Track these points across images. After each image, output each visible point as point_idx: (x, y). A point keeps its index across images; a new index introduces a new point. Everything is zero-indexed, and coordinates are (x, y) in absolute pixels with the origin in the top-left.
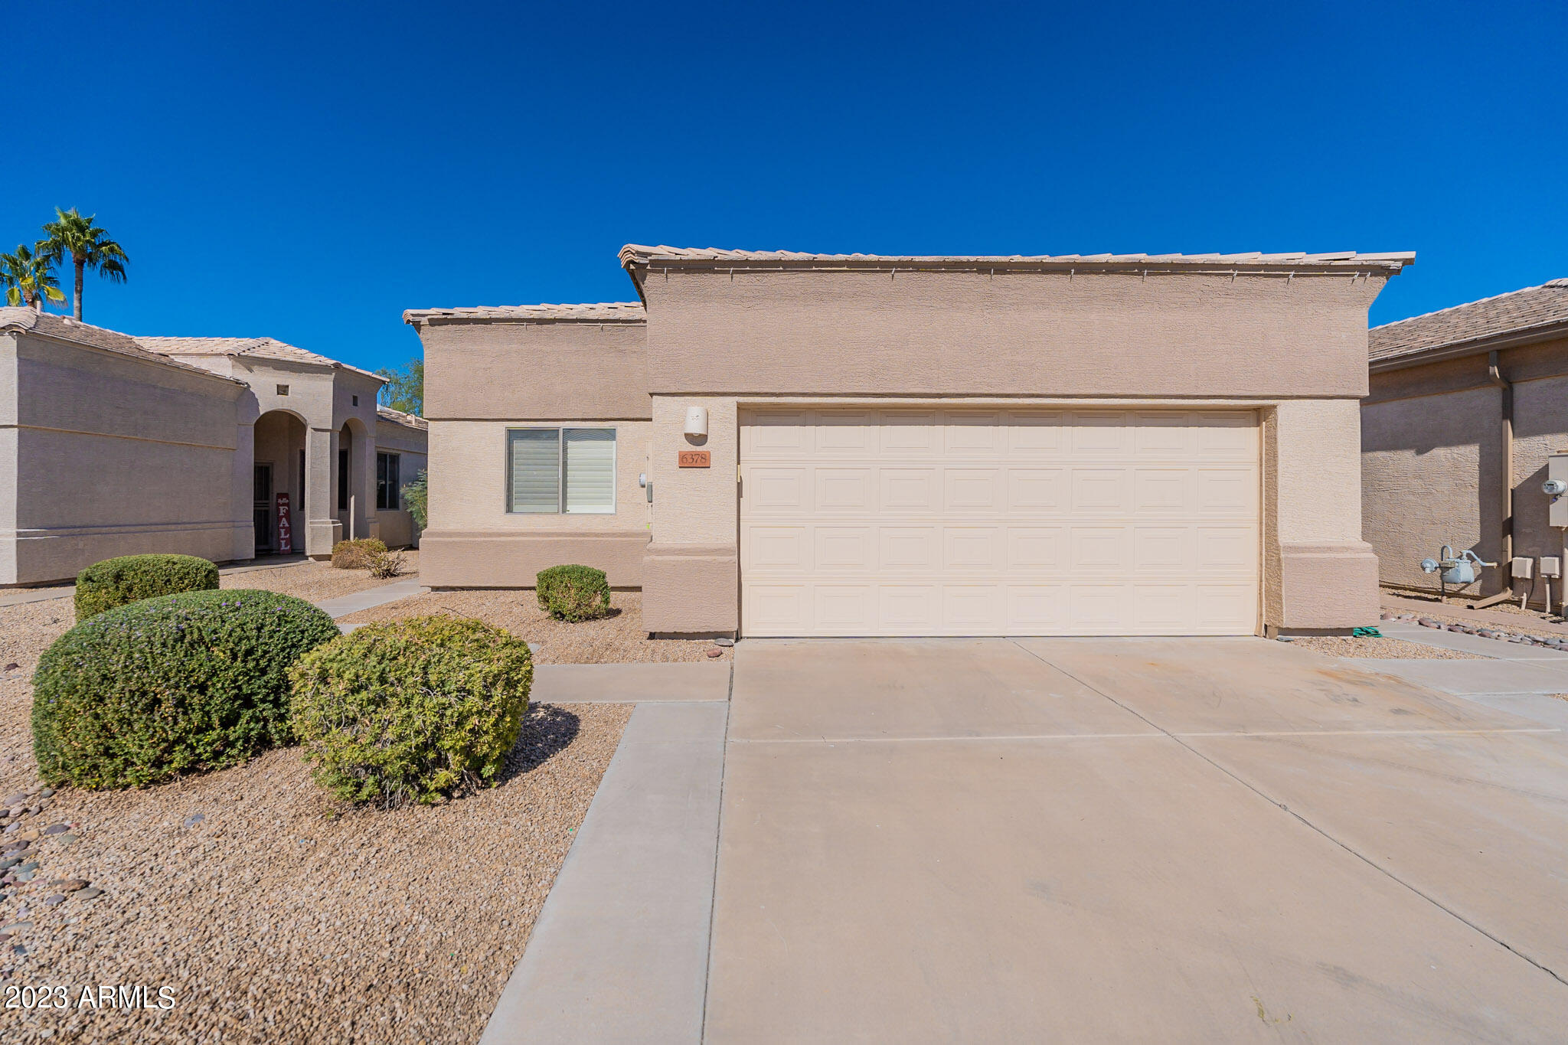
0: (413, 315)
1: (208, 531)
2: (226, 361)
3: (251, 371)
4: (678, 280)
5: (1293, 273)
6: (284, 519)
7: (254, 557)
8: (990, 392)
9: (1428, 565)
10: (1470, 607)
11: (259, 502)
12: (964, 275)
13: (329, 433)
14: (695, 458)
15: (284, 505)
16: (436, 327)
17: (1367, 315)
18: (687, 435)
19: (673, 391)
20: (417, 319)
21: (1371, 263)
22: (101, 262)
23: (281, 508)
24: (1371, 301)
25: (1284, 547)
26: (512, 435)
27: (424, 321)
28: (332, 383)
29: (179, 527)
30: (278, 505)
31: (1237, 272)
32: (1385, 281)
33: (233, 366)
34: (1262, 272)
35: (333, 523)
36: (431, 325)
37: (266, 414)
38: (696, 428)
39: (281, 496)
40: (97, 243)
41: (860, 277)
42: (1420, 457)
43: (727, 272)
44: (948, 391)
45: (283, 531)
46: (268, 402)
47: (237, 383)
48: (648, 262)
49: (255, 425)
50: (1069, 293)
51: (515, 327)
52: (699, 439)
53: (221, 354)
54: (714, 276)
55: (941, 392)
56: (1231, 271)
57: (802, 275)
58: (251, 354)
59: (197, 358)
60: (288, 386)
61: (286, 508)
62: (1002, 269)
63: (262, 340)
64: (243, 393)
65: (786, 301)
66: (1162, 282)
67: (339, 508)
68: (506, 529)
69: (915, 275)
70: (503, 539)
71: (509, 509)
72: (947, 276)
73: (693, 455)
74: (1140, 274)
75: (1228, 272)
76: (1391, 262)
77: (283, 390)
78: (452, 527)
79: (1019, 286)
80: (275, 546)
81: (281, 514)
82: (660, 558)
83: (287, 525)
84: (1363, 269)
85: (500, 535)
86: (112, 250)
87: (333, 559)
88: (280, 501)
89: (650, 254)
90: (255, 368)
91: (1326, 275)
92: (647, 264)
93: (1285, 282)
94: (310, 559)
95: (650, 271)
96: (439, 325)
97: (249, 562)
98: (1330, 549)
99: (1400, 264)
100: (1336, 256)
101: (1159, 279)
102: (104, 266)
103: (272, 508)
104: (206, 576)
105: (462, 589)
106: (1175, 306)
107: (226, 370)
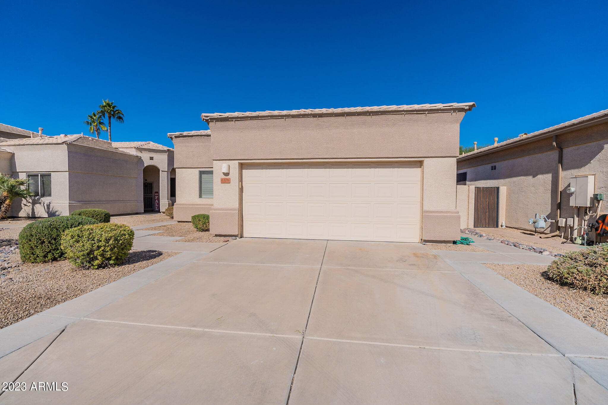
0: (169, 135)
1: (129, 203)
2: (134, 149)
3: (141, 152)
4: (219, 124)
5: (427, 112)
6: (157, 200)
7: (143, 212)
8: (319, 157)
9: (531, 221)
10: (540, 237)
11: (145, 194)
12: (308, 118)
13: (166, 172)
14: (225, 180)
15: (157, 195)
16: (177, 139)
17: (459, 126)
18: (223, 173)
19: (219, 159)
20: (171, 136)
21: (456, 107)
22: (116, 117)
23: (156, 196)
24: (460, 121)
25: (424, 211)
26: (201, 173)
27: (173, 137)
28: (167, 156)
29: (119, 202)
30: (155, 195)
31: (405, 113)
32: (465, 113)
33: (136, 151)
34: (415, 112)
35: (168, 201)
36: (176, 138)
37: (147, 166)
38: (225, 170)
39: (156, 193)
40: (115, 111)
41: (275, 120)
42: (534, 179)
43: (233, 121)
44: (304, 157)
45: (156, 204)
46: (147, 163)
47: (137, 156)
48: (209, 119)
49: (143, 170)
50: (346, 123)
51: (200, 138)
52: (227, 174)
53: (132, 148)
54: (230, 122)
55: (302, 158)
56: (403, 113)
57: (256, 120)
58: (142, 147)
59: (126, 149)
60: (153, 157)
61: (158, 196)
62: (321, 115)
63: (148, 142)
64: (139, 160)
65: (253, 129)
66: (378, 117)
67: (171, 197)
68: (199, 203)
69: (292, 119)
70: (198, 206)
71: (200, 196)
72: (303, 119)
73: (225, 179)
74: (370, 115)
75: (402, 113)
76: (464, 107)
77: (152, 158)
78: (183, 202)
79: (328, 121)
80: (154, 209)
81: (156, 198)
82: (215, 211)
83: (158, 202)
84: (455, 110)
85: (197, 205)
86: (119, 112)
87: (165, 213)
88: (155, 194)
89: (209, 116)
90: (143, 152)
91: (441, 112)
92: (209, 120)
93: (425, 116)
94: (161, 213)
95: (210, 121)
96: (178, 138)
97: (142, 213)
98: (442, 212)
99: (468, 107)
100: (447, 105)
101: (377, 117)
102: (117, 118)
103: (153, 197)
104: (105, 216)
105: (187, 222)
106: (384, 126)
107: (134, 152)
